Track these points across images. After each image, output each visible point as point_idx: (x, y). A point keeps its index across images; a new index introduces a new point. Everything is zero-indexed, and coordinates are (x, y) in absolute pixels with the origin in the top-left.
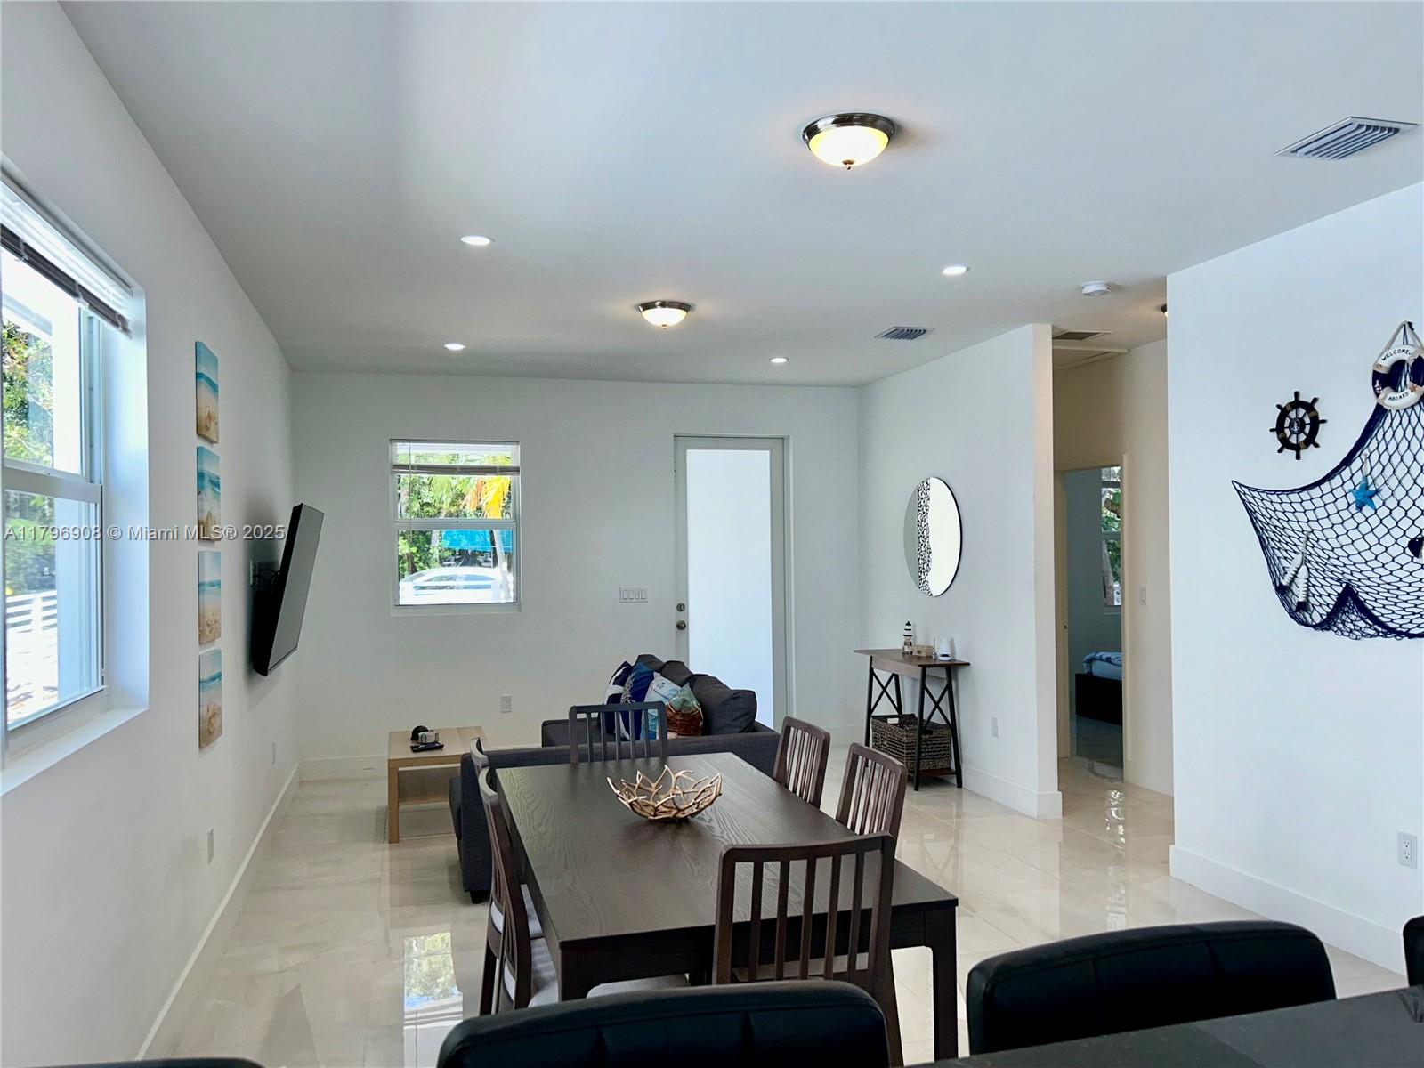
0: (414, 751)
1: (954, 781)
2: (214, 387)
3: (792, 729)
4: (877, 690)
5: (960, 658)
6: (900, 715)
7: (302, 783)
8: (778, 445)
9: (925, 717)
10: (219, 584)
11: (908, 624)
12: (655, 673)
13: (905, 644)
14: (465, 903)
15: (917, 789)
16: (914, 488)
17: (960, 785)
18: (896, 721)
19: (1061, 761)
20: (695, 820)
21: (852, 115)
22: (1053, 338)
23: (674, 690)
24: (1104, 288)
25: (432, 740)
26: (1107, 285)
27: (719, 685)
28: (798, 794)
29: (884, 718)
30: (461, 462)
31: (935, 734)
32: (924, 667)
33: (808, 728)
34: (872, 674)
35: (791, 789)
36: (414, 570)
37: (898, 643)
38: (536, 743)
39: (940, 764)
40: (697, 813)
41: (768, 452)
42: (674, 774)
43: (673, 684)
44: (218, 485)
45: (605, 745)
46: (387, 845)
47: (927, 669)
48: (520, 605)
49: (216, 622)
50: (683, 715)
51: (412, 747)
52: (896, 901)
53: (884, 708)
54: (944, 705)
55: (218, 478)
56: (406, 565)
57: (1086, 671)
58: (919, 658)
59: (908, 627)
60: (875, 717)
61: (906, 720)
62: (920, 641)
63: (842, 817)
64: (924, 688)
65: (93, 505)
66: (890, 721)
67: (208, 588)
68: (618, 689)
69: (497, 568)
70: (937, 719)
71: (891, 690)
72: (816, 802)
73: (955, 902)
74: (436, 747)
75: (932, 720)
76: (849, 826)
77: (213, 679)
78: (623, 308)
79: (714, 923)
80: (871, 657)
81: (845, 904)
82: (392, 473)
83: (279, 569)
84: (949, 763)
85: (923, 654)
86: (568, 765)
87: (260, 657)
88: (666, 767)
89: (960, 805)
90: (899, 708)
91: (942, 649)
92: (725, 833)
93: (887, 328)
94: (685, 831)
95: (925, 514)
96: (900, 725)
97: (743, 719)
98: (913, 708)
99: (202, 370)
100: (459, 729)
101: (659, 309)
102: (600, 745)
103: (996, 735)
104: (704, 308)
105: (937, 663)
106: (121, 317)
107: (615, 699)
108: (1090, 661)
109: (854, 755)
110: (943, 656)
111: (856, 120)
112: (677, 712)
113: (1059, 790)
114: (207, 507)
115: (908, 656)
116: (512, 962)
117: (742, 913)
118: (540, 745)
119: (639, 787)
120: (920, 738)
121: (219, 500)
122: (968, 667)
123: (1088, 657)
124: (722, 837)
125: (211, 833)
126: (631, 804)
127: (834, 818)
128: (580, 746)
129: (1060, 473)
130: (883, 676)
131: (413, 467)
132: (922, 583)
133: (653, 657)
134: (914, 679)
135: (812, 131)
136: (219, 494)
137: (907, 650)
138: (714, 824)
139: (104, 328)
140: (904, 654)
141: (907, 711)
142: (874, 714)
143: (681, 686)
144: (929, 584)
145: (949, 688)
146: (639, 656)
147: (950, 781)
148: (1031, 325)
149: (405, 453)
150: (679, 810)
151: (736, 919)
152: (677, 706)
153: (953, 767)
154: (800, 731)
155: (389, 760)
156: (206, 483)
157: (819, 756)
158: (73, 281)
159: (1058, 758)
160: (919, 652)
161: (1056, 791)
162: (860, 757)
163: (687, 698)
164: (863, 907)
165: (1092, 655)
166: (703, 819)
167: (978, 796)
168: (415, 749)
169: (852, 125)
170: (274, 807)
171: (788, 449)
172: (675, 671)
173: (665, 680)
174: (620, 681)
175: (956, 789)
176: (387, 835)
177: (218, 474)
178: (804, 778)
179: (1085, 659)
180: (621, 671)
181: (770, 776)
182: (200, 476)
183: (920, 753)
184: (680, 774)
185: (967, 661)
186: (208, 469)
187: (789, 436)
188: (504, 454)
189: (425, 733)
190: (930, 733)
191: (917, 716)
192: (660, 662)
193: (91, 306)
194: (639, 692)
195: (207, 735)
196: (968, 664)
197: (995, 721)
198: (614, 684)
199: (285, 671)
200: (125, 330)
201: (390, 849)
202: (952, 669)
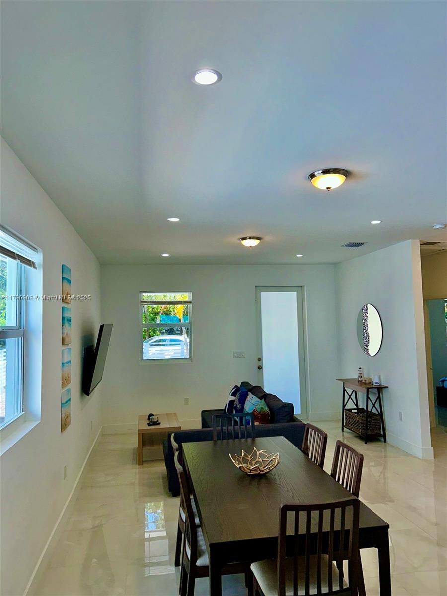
0: (148, 426)
1: (383, 439)
2: (69, 281)
3: (310, 429)
4: (347, 397)
5: (384, 384)
6: (357, 409)
7: (103, 435)
8: (300, 289)
9: (369, 410)
10: (70, 361)
11: (360, 368)
12: (249, 393)
13: (359, 377)
14: (169, 496)
15: (366, 443)
16: (360, 308)
17: (385, 441)
18: (356, 411)
19: (432, 430)
20: (268, 475)
21: (330, 169)
22: (420, 245)
23: (257, 401)
24: (443, 227)
25: (155, 420)
26: (444, 225)
27: (277, 399)
28: (313, 460)
29: (350, 410)
30: (168, 300)
31: (373, 418)
32: (368, 389)
33: (317, 430)
34: (344, 390)
35: (310, 457)
36: (150, 336)
37: (356, 376)
38: (198, 426)
39: (376, 432)
40: (269, 472)
41: (295, 292)
42: (259, 451)
43: (257, 398)
44: (70, 321)
45: (228, 428)
46: (137, 466)
47: (369, 390)
48: (192, 359)
49: (69, 377)
50: (261, 414)
51: (148, 424)
52: (362, 525)
53: (350, 405)
54: (377, 405)
55: (70, 318)
56: (146, 334)
57: (441, 386)
58: (365, 384)
59: (360, 370)
60: (346, 409)
61: (360, 411)
62: (365, 376)
63: (333, 475)
64: (368, 398)
65: (21, 338)
66: (353, 411)
67: (65, 365)
68: (233, 398)
69: (183, 336)
70: (374, 411)
71: (353, 397)
72: (322, 465)
73: (388, 527)
74: (157, 423)
75: (372, 411)
76: (337, 480)
77: (67, 402)
78: (234, 240)
79: (277, 536)
80: (344, 383)
81: (337, 527)
82: (141, 305)
83: (95, 348)
84: (380, 431)
85: (367, 382)
86: (212, 441)
87: (86, 388)
88: (255, 449)
89: (386, 451)
90: (357, 405)
91: (376, 380)
92: (281, 483)
93: (347, 242)
94: (263, 481)
95: (366, 320)
96: (358, 413)
97: (288, 416)
98: (363, 405)
99: (64, 276)
100: (167, 414)
101: (249, 240)
102: (226, 428)
103: (401, 419)
104: (267, 238)
105: (374, 387)
106: (33, 263)
107: (232, 402)
108: (443, 381)
109: (338, 446)
110: (376, 383)
111: (332, 171)
112: (259, 413)
113: (432, 446)
114: (65, 331)
115: (360, 383)
116: (189, 541)
117: (290, 531)
118: (201, 428)
119: (243, 458)
120: (367, 420)
121: (70, 327)
122: (387, 389)
123: (442, 379)
124: (280, 485)
125: (66, 467)
126: (240, 467)
127: (330, 474)
128: (217, 428)
129: (426, 300)
130: (349, 391)
131: (149, 302)
132: (366, 350)
133: (248, 383)
134: (363, 393)
135: (313, 176)
136: (70, 324)
137: (359, 379)
138: (277, 477)
139: (26, 268)
140: (359, 381)
141: (360, 406)
142: (346, 408)
143: (261, 400)
144: (369, 350)
145: (379, 398)
146: (242, 383)
147: (380, 439)
148: (410, 240)
149: (145, 296)
150: (261, 471)
151: (287, 534)
152: (259, 410)
153: (382, 433)
154: (313, 431)
155: (138, 430)
156: (66, 322)
157: (323, 444)
158: (14, 253)
159: (431, 428)
160: (365, 381)
161: (430, 447)
162: (341, 447)
163: (263, 407)
164: (345, 529)
165: (444, 378)
166: (271, 474)
167: (393, 447)
168: (149, 424)
169: (330, 173)
170: (92, 447)
171: (304, 291)
172: (257, 391)
173: (254, 396)
174: (234, 394)
175: (384, 443)
176: (137, 462)
177: (70, 316)
178: (316, 453)
179: (440, 380)
180: (234, 390)
181: (301, 450)
182: (63, 319)
183: (367, 427)
184: (261, 452)
185: (387, 386)
186: (67, 315)
187: (304, 286)
188: (185, 296)
189: (153, 417)
190: (371, 417)
191: (365, 409)
192: (252, 386)
193: (22, 261)
194: (243, 400)
195: (64, 426)
196: (388, 387)
197: (401, 414)
198: (232, 395)
199: (97, 392)
200: (35, 267)
201: (139, 468)
202: (380, 389)
